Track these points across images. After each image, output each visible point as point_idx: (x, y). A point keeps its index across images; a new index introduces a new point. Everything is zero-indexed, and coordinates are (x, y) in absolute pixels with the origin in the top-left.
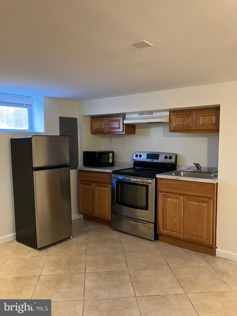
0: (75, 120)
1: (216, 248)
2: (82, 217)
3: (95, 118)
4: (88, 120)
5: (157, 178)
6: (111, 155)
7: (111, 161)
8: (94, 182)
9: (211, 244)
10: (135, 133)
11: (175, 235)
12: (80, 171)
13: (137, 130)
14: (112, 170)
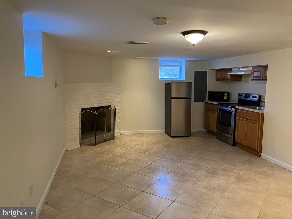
0: (206, 72)
1: (262, 153)
2: (206, 131)
3: (218, 71)
4: (215, 72)
5: (236, 108)
6: (226, 94)
7: (225, 98)
8: (210, 110)
9: (256, 149)
10: (241, 80)
11: (242, 143)
12: (206, 103)
13: (243, 78)
14: (218, 103)
